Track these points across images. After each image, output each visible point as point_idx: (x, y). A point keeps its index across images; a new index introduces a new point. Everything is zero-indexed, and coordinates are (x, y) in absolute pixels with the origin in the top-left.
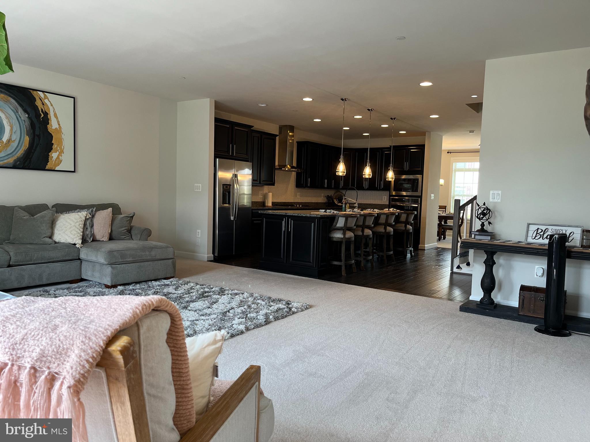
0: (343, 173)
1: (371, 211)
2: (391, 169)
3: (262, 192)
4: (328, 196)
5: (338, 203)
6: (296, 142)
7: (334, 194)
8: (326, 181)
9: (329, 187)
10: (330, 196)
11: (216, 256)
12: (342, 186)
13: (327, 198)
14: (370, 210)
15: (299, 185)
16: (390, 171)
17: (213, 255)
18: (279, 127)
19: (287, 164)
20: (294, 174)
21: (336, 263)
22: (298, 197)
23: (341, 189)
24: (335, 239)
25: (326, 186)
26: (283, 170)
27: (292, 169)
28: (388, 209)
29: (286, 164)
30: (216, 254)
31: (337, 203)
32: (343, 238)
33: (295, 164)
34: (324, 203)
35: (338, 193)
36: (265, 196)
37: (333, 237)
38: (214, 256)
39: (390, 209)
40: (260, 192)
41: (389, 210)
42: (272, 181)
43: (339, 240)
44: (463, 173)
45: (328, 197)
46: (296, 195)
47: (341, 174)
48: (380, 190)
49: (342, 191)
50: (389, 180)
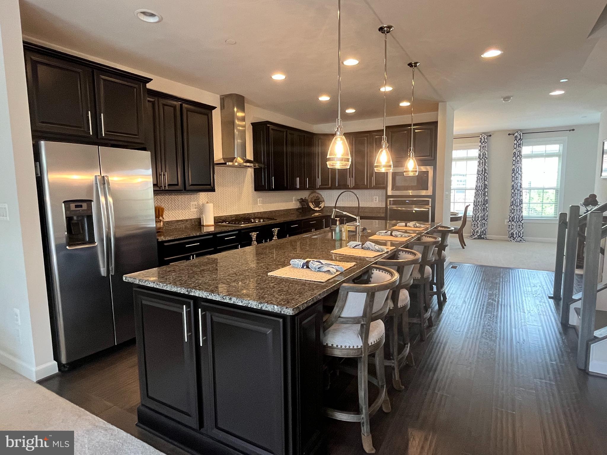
0: (344, 163)
1: (388, 235)
2: (411, 156)
3: (196, 203)
4: (302, 199)
5: (315, 207)
6: (251, 123)
7: (309, 196)
8: (298, 179)
9: (303, 188)
10: (303, 198)
11: (64, 365)
12: (320, 184)
13: (300, 202)
14: (386, 232)
15: (259, 187)
16: (411, 159)
17: (56, 363)
18: (221, 99)
19: (236, 156)
20: (250, 172)
21: (343, 417)
22: (259, 205)
23: (318, 189)
24: (338, 353)
25: (298, 186)
26: (229, 166)
27: (245, 164)
28: (404, 224)
29: (234, 155)
30: (64, 360)
31: (313, 208)
32: (361, 348)
33: (250, 156)
34: (298, 209)
35: (314, 194)
36: (201, 210)
37: (332, 347)
38: (60, 365)
39: (408, 224)
40: (192, 203)
41: (406, 226)
42: (210, 185)
43: (352, 355)
44: (464, 162)
45: (302, 201)
46: (255, 203)
47: (338, 165)
48: (371, 188)
49: (318, 191)
50: (408, 174)
